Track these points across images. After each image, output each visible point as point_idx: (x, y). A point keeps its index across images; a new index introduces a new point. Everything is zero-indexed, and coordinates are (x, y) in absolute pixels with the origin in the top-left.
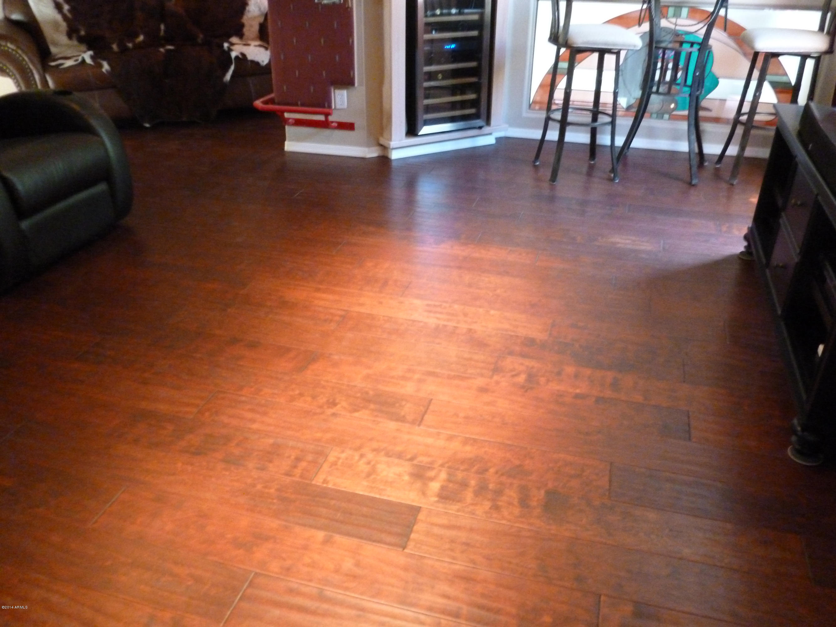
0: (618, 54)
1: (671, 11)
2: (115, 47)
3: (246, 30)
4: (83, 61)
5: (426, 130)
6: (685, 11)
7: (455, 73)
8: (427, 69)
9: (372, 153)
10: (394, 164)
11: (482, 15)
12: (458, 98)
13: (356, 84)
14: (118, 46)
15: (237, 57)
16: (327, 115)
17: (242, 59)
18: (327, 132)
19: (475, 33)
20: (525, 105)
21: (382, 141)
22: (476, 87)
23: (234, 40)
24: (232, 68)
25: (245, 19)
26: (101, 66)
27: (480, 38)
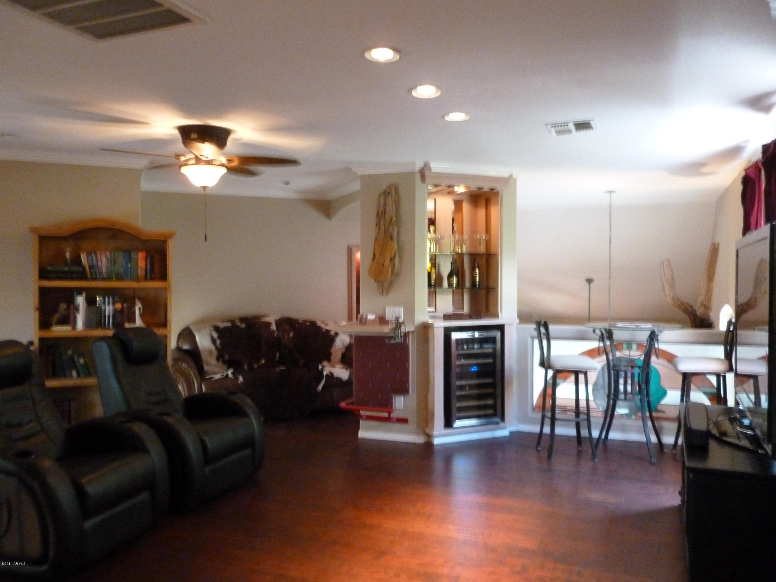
0: (586, 374)
1: (625, 346)
2: (246, 367)
3: (332, 358)
4: (227, 375)
5: (458, 423)
6: (634, 346)
7: (479, 386)
8: (458, 383)
9: (420, 439)
10: (435, 448)
11: (495, 349)
12: (482, 403)
13: (410, 394)
14: (248, 366)
15: (327, 375)
16: (389, 413)
17: (331, 376)
18: (388, 425)
19: (490, 361)
20: (530, 409)
21: (427, 431)
22: (493, 396)
23: (325, 363)
24: (323, 382)
25: (333, 350)
26: (237, 379)
27: (494, 364)
